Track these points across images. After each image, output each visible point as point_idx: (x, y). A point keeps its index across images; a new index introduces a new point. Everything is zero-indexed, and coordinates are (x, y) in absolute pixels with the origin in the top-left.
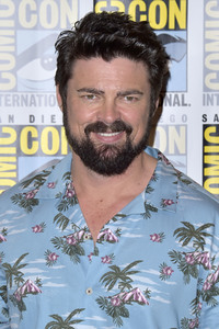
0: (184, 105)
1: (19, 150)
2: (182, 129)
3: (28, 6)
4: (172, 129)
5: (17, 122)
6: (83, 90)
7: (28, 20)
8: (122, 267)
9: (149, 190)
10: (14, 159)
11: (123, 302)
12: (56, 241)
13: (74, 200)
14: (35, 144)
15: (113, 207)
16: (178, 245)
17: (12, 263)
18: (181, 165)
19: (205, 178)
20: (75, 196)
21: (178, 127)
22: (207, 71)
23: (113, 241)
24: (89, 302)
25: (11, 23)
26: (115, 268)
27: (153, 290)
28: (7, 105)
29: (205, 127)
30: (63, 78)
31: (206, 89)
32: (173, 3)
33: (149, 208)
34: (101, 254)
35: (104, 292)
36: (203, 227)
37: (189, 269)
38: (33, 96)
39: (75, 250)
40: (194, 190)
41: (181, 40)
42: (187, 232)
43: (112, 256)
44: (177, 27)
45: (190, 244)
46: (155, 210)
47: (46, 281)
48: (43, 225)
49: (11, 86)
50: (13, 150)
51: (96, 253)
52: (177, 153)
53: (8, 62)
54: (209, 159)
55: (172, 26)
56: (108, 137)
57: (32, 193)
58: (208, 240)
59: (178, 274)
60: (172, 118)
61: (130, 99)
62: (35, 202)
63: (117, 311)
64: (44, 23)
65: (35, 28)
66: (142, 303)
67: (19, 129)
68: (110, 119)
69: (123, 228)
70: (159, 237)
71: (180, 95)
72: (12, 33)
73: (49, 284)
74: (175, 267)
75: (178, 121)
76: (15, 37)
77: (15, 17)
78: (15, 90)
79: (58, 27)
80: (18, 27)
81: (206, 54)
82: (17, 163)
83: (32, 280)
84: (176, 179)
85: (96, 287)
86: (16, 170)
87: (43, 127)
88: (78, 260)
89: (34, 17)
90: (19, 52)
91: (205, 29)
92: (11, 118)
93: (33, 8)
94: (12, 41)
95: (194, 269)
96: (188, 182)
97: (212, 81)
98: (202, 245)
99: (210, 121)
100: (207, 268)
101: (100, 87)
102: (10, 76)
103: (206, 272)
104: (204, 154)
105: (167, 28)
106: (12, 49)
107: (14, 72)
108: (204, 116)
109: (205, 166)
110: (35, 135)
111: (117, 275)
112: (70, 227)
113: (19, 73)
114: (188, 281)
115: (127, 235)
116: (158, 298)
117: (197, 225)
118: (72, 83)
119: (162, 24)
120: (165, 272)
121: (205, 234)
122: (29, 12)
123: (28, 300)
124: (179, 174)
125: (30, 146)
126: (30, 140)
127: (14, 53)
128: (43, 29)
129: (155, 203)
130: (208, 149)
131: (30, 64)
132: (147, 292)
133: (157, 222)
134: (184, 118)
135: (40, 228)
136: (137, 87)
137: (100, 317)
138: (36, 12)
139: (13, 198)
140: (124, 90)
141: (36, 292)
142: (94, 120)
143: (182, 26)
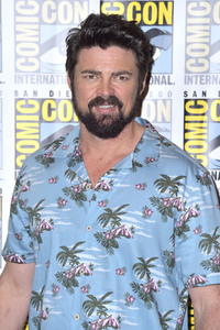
0: (170, 83)
1: (41, 118)
2: (168, 102)
3: (49, 7)
4: (160, 103)
5: (40, 96)
6: (86, 72)
7: (50, 17)
8: (114, 209)
9: (136, 150)
10: (37, 125)
11: (114, 236)
12: (66, 190)
13: (80, 159)
14: (53, 113)
15: (109, 163)
16: (157, 192)
17: (33, 207)
18: (167, 130)
19: (185, 141)
20: (81, 156)
21: (164, 101)
22: (188, 58)
23: (108, 190)
24: (88, 236)
25: (36, 20)
26: (109, 210)
27: (137, 227)
28: (32, 83)
29: (186, 101)
30: (71, 65)
31: (187, 71)
32: (162, 5)
33: (135, 164)
34: (98, 200)
35: (100, 228)
36: (177, 179)
37: (166, 211)
38: (52, 76)
39: (79, 197)
40: (173, 150)
41: (168, 33)
42: (165, 182)
43: (106, 201)
44: (165, 23)
45: (167, 191)
46: (141, 166)
47: (57, 220)
48: (56, 178)
49: (36, 68)
50: (37, 118)
51: (94, 198)
52: (164, 121)
53: (33, 49)
54: (188, 126)
55: (161, 22)
56: (105, 109)
57: (51, 154)
58: (181, 189)
59: (157, 214)
60: (160, 94)
61: (122, 78)
62: (52, 160)
63: (109, 243)
64: (61, 19)
65: (54, 23)
66: (129, 237)
67: (42, 101)
68: (106, 93)
69: (115, 180)
70: (142, 186)
71: (166, 76)
72: (37, 27)
73: (59, 223)
74: (154, 209)
75: (165, 96)
76: (39, 30)
77: (39, 15)
78: (38, 71)
79: (72, 23)
80: (41, 22)
81: (187, 44)
82: (39, 128)
83: (47, 220)
84: (159, 142)
85: (94, 225)
86: (39, 133)
87: (60, 100)
88: (81, 204)
89: (54, 15)
90: (42, 42)
91: (187, 25)
92: (35, 93)
93: (53, 7)
94: (37, 33)
95: (170, 211)
96: (168, 144)
97: (192, 65)
98: (176, 192)
99: (190, 96)
100: (180, 210)
101: (99, 69)
102: (35, 61)
103: (179, 213)
104: (185, 122)
105: (157, 24)
106: (36, 39)
107: (38, 57)
108: (185, 93)
109: (186, 131)
110: (53, 106)
111: (110, 216)
112: (76, 179)
113: (42, 58)
114: (166, 220)
115: (118, 185)
116: (141, 233)
117: (173, 177)
118: (77, 67)
119: (153, 21)
120: (146, 213)
121: (179, 184)
122: (50, 11)
123: (44, 235)
124: (162, 139)
125: (49, 115)
126: (50, 110)
127: (38, 43)
128: (61, 24)
129: (140, 160)
130: (188, 118)
131: (50, 52)
132: (132, 228)
133: (142, 175)
134: (170, 94)
135: (55, 180)
136: (127, 69)
137: (97, 248)
138: (56, 11)
139: (37, 158)
140: (117, 71)
141: (49, 229)
142: (95, 96)
143: (169, 22)
